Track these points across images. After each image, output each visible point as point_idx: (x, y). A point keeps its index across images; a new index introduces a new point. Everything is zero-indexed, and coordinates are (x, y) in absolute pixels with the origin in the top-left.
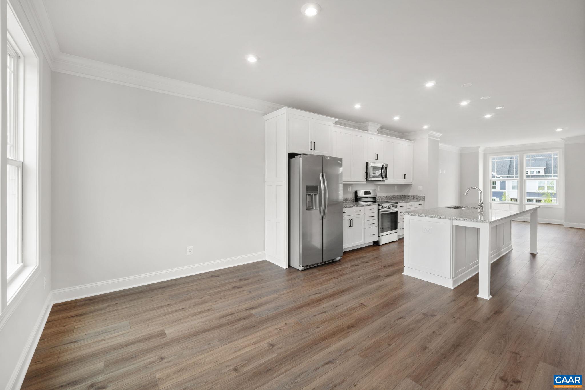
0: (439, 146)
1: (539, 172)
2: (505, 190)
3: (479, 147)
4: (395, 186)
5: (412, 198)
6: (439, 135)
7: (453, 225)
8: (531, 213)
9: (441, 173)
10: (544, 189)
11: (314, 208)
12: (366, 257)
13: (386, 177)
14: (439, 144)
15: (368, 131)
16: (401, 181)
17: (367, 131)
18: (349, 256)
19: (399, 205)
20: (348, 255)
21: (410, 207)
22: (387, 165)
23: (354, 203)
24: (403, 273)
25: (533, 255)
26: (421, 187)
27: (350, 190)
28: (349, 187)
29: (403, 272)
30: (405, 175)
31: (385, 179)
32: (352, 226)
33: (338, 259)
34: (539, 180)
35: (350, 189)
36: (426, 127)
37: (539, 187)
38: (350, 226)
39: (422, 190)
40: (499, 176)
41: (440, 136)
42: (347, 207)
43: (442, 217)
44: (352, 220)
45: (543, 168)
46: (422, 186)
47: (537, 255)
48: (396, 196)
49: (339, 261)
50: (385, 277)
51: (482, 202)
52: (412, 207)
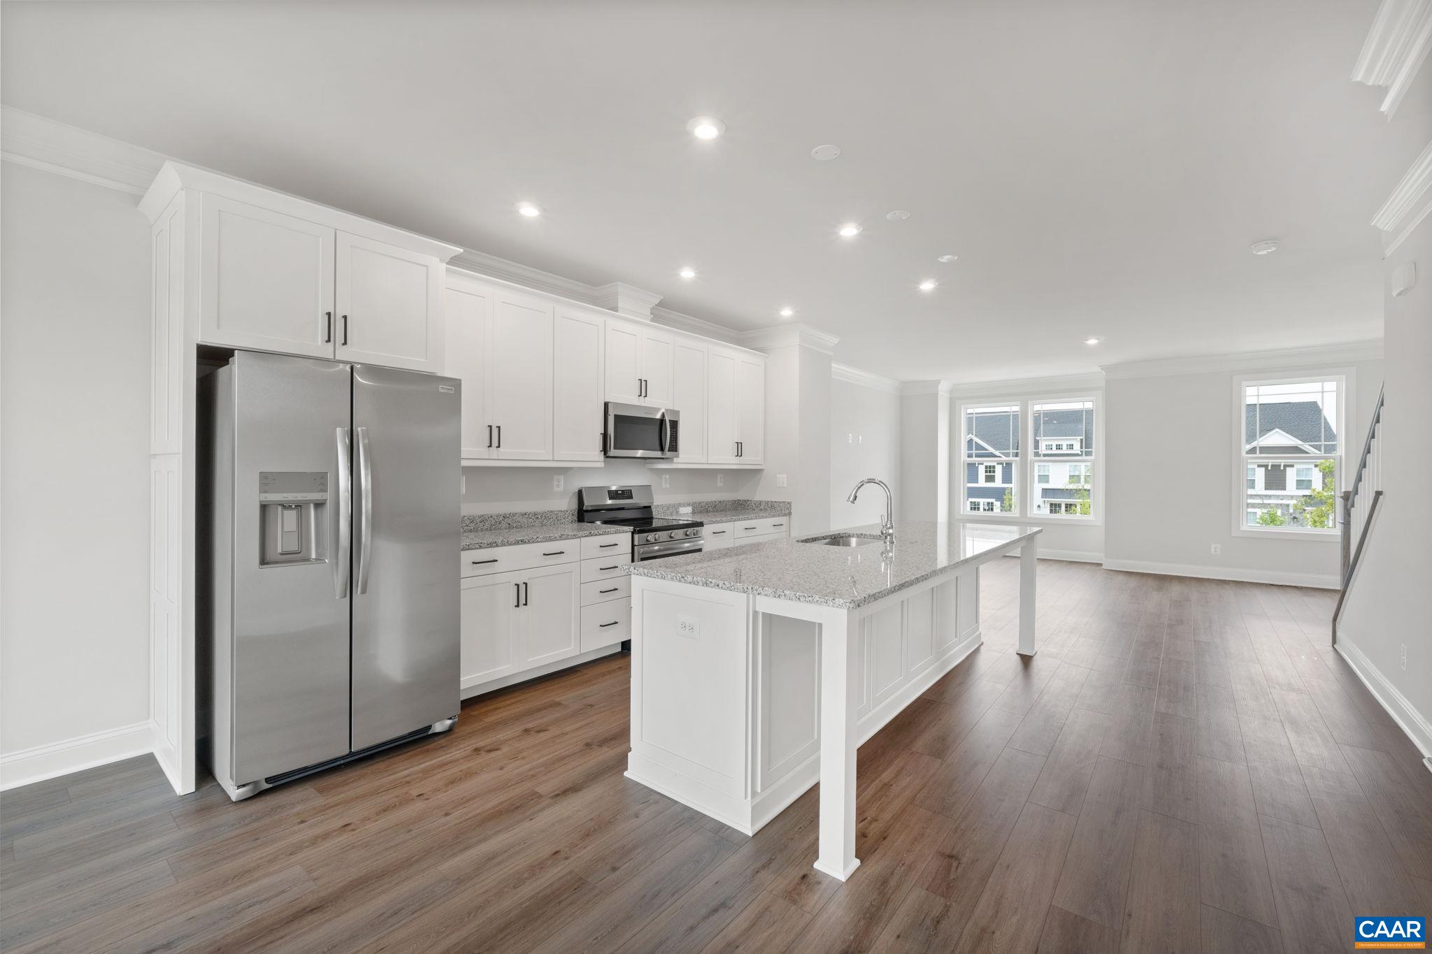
0: (833, 369)
1: (1071, 447)
2: (1011, 483)
3: (938, 382)
4: (719, 476)
5: (762, 507)
6: (835, 340)
7: (755, 613)
8: (1022, 548)
9: (850, 442)
10: (1079, 482)
11: (313, 556)
12: (558, 704)
13: (674, 447)
14: (833, 365)
15: (617, 311)
16: (725, 459)
17: (615, 309)
18: (499, 708)
19: (706, 530)
20: (499, 705)
21: (773, 530)
22: (677, 413)
23: (576, 525)
24: (626, 774)
25: (1026, 660)
26: (782, 479)
27: (561, 489)
28: (556, 477)
29: (626, 769)
30: (739, 445)
31: (668, 454)
32: (526, 604)
33: (439, 727)
34: (1071, 464)
35: (562, 483)
36: (787, 313)
37: (1071, 477)
38: (518, 606)
39: (785, 485)
40: (997, 453)
41: (836, 343)
42: (503, 545)
43: (721, 583)
44: (526, 584)
45: (1079, 438)
46: (785, 476)
47: (1035, 658)
48: (720, 502)
49: (450, 730)
50: (550, 800)
51: (891, 523)
52: (750, 533)
